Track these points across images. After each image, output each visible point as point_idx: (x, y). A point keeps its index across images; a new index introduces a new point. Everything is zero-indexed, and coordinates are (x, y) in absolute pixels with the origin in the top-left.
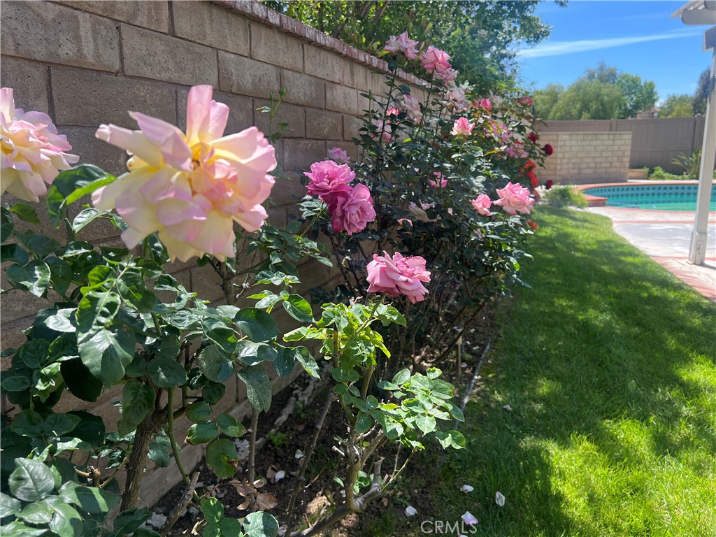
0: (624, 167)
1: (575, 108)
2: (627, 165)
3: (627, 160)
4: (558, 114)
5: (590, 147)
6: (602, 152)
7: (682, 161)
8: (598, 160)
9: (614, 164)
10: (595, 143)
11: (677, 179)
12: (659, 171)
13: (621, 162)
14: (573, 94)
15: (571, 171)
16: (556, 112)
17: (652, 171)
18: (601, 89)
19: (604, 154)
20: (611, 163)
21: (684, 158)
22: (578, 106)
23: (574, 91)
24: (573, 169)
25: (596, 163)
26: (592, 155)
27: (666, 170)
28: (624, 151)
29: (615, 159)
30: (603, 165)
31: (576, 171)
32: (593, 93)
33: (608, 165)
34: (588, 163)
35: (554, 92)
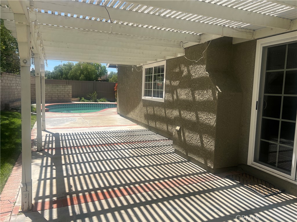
0: (70, 97)
1: (78, 73)
2: (71, 96)
3: (71, 95)
4: (72, 74)
5: (55, 90)
6: (60, 92)
7: (90, 96)
8: (59, 94)
9: (66, 96)
10: (57, 88)
11: (89, 102)
12: (83, 99)
13: (69, 95)
14: (77, 67)
15: (48, 98)
16: (71, 73)
17: (81, 99)
18: (87, 67)
19: (61, 92)
20: (65, 96)
21: (90, 95)
22: (79, 72)
23: (78, 66)
24: (49, 97)
25: (59, 96)
26: (56, 93)
27: (85, 99)
28: (69, 92)
29: (66, 94)
30: (61, 96)
31: (50, 98)
32: (84, 67)
33: (63, 96)
34: (55, 96)
35: (70, 65)
